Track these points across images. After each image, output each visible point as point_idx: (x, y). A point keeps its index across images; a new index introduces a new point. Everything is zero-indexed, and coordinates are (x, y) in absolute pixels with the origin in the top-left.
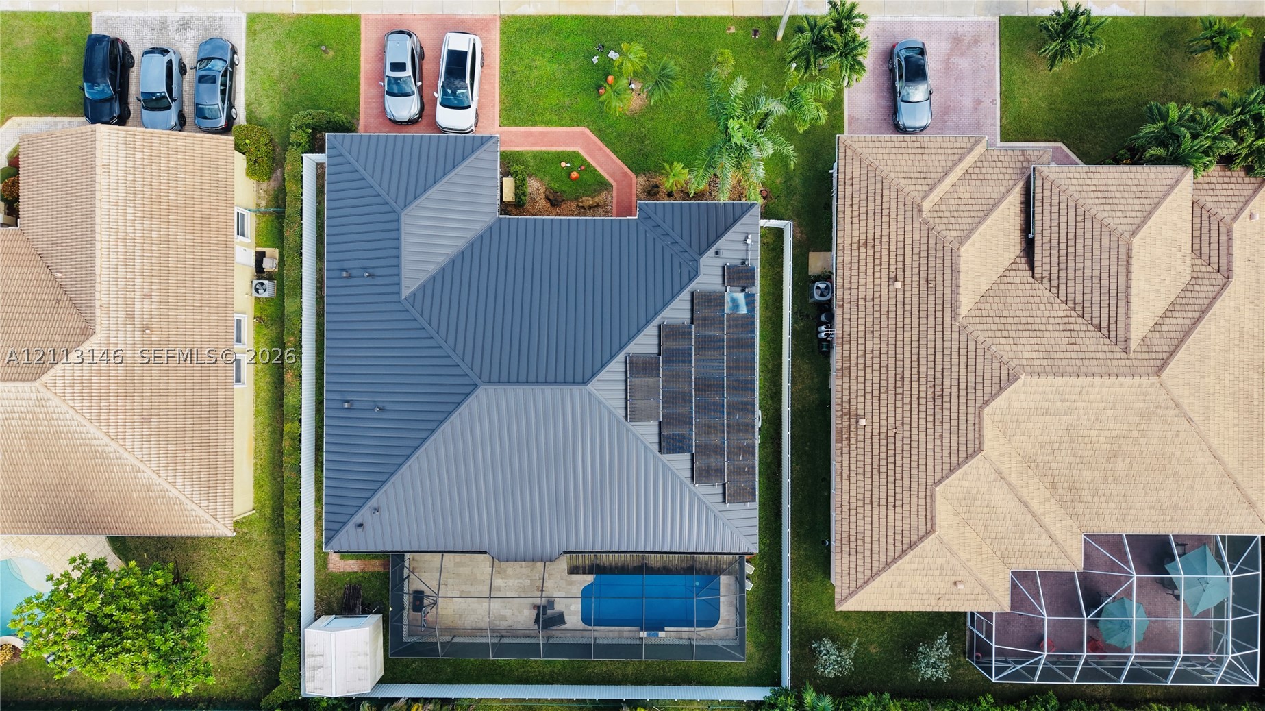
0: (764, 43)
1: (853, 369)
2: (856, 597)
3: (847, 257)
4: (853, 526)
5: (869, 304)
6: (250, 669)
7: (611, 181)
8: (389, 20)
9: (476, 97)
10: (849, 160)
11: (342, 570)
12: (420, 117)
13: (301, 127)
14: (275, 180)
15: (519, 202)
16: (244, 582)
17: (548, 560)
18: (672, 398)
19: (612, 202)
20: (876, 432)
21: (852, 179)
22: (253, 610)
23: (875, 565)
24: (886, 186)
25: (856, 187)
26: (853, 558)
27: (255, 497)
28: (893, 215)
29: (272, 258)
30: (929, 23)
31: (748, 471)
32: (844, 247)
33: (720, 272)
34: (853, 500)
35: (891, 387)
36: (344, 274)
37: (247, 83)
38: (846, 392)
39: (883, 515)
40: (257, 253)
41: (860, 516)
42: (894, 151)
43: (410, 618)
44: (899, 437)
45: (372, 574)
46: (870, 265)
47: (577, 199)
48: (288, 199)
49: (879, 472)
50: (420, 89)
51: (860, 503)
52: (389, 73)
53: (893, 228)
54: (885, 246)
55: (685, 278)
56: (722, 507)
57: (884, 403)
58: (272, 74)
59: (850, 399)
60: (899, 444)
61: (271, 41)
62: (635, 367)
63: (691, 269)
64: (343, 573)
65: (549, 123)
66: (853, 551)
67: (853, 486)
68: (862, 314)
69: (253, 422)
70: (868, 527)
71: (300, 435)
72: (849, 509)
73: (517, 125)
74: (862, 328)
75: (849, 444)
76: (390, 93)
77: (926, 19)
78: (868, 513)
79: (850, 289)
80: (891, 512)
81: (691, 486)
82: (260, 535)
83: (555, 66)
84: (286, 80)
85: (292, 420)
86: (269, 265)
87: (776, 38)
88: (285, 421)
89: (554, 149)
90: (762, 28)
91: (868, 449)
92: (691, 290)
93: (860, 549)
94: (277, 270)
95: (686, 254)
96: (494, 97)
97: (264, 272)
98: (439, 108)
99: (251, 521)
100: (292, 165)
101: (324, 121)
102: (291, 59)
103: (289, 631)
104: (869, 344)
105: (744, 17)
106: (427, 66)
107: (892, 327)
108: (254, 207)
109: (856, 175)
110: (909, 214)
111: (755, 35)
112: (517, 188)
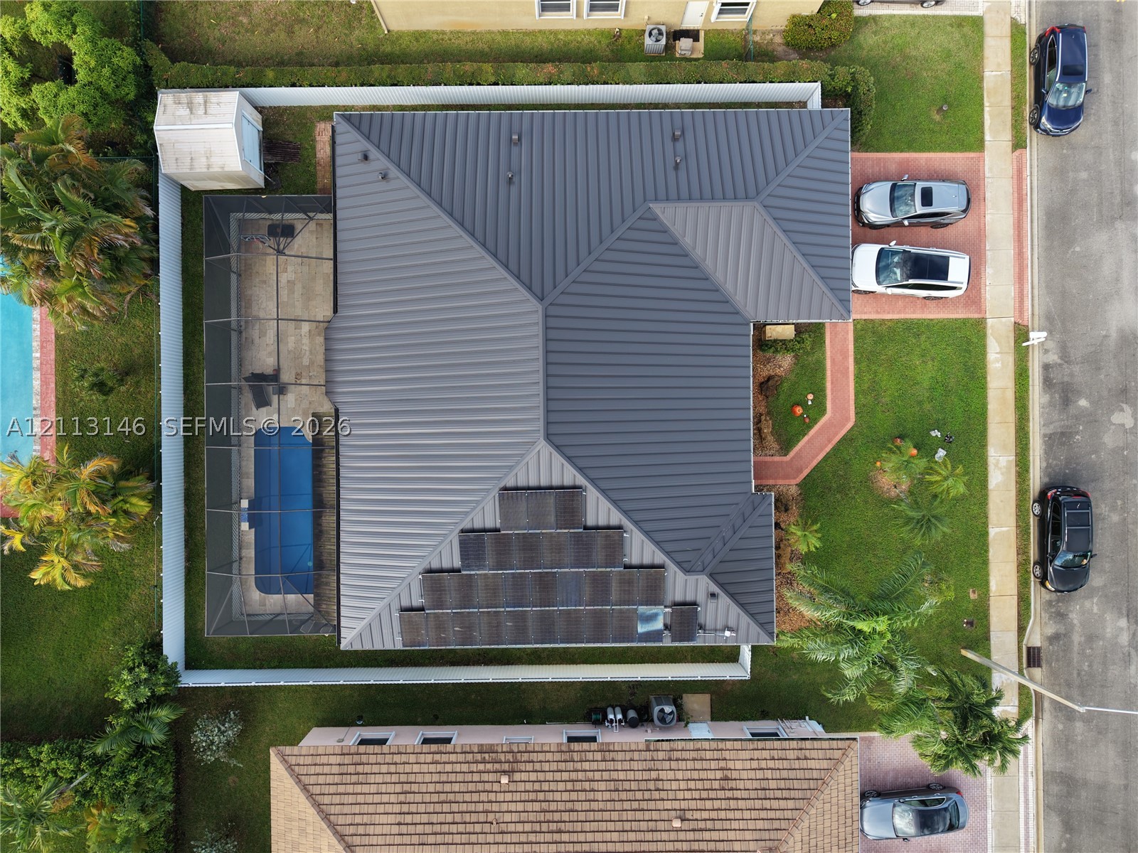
0: (959, 634)
1: (570, 766)
2: (285, 774)
3: (709, 755)
4: (376, 769)
5: (651, 785)
6: (197, 29)
7: (792, 454)
8: (978, 186)
9: (890, 291)
10: (829, 754)
11: (318, 138)
12: (864, 224)
13: (853, 79)
14: (785, 52)
15: (767, 345)
16: (302, 21)
17: (329, 389)
18: (530, 546)
19: (766, 455)
20: (492, 797)
21: (806, 759)
22: (268, 32)
23: (327, 800)
24: (800, 804)
25: (796, 764)
26: (335, 769)
27: (403, 32)
28: (763, 814)
29: (693, 50)
30: (985, 829)
31: (441, 638)
32: (722, 750)
33: (689, 598)
34: (408, 768)
35: (549, 816)
36: (678, 133)
37: (900, 16)
38: (541, 757)
39: (389, 808)
40: (698, 31)
41: (388, 778)
42: (842, 810)
43: (261, 222)
44: (487, 828)
45: (314, 175)
46: (699, 785)
47: (769, 413)
48: (766, 65)
49: (442, 803)
50: (899, 224)
51: (403, 778)
52: (920, 185)
53: (747, 815)
54: (724, 804)
55: (679, 557)
56: (395, 606)
57: (529, 806)
58: (912, 47)
59: (533, 762)
60: (478, 828)
61: (951, 45)
62: (569, 497)
63: (692, 563)
64: (314, 140)
65: (858, 377)
66: (344, 769)
67: (425, 768)
68: (639, 775)
69: (495, 29)
70: (373, 789)
71: (479, 84)
72: (396, 764)
73: (856, 340)
74: (622, 776)
75: (477, 762)
76: (894, 188)
77: (989, 826)
78: (391, 788)
79: (670, 760)
80: (391, 819)
81: (421, 569)
82: (358, 37)
83: (926, 384)
84: (904, 64)
85: (496, 73)
86: (684, 44)
87: (965, 648)
88: (495, 65)
89: (829, 385)
90: (977, 632)
91: (471, 787)
92: (666, 564)
93: (347, 779)
94: (677, 55)
95: (710, 556)
96: (889, 313)
97: (674, 40)
98: (877, 248)
99: (375, 28)
100: (808, 69)
101: (862, 107)
102: (930, 69)
103: (238, 73)
104: (602, 786)
105: (988, 610)
106: (924, 232)
107: (624, 816)
108: (754, 27)
109: (812, 764)
110: (766, 835)
111: (967, 623)
112: (784, 342)
